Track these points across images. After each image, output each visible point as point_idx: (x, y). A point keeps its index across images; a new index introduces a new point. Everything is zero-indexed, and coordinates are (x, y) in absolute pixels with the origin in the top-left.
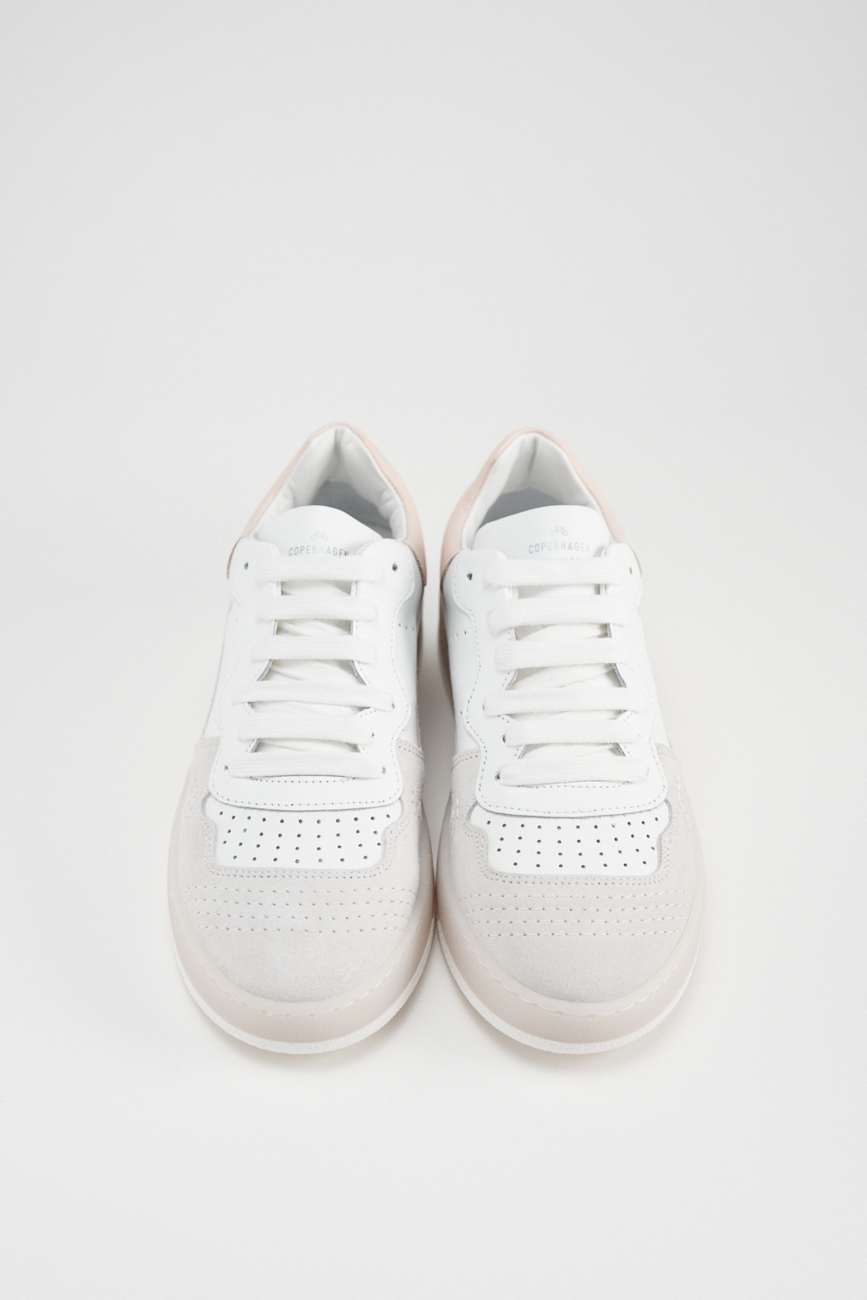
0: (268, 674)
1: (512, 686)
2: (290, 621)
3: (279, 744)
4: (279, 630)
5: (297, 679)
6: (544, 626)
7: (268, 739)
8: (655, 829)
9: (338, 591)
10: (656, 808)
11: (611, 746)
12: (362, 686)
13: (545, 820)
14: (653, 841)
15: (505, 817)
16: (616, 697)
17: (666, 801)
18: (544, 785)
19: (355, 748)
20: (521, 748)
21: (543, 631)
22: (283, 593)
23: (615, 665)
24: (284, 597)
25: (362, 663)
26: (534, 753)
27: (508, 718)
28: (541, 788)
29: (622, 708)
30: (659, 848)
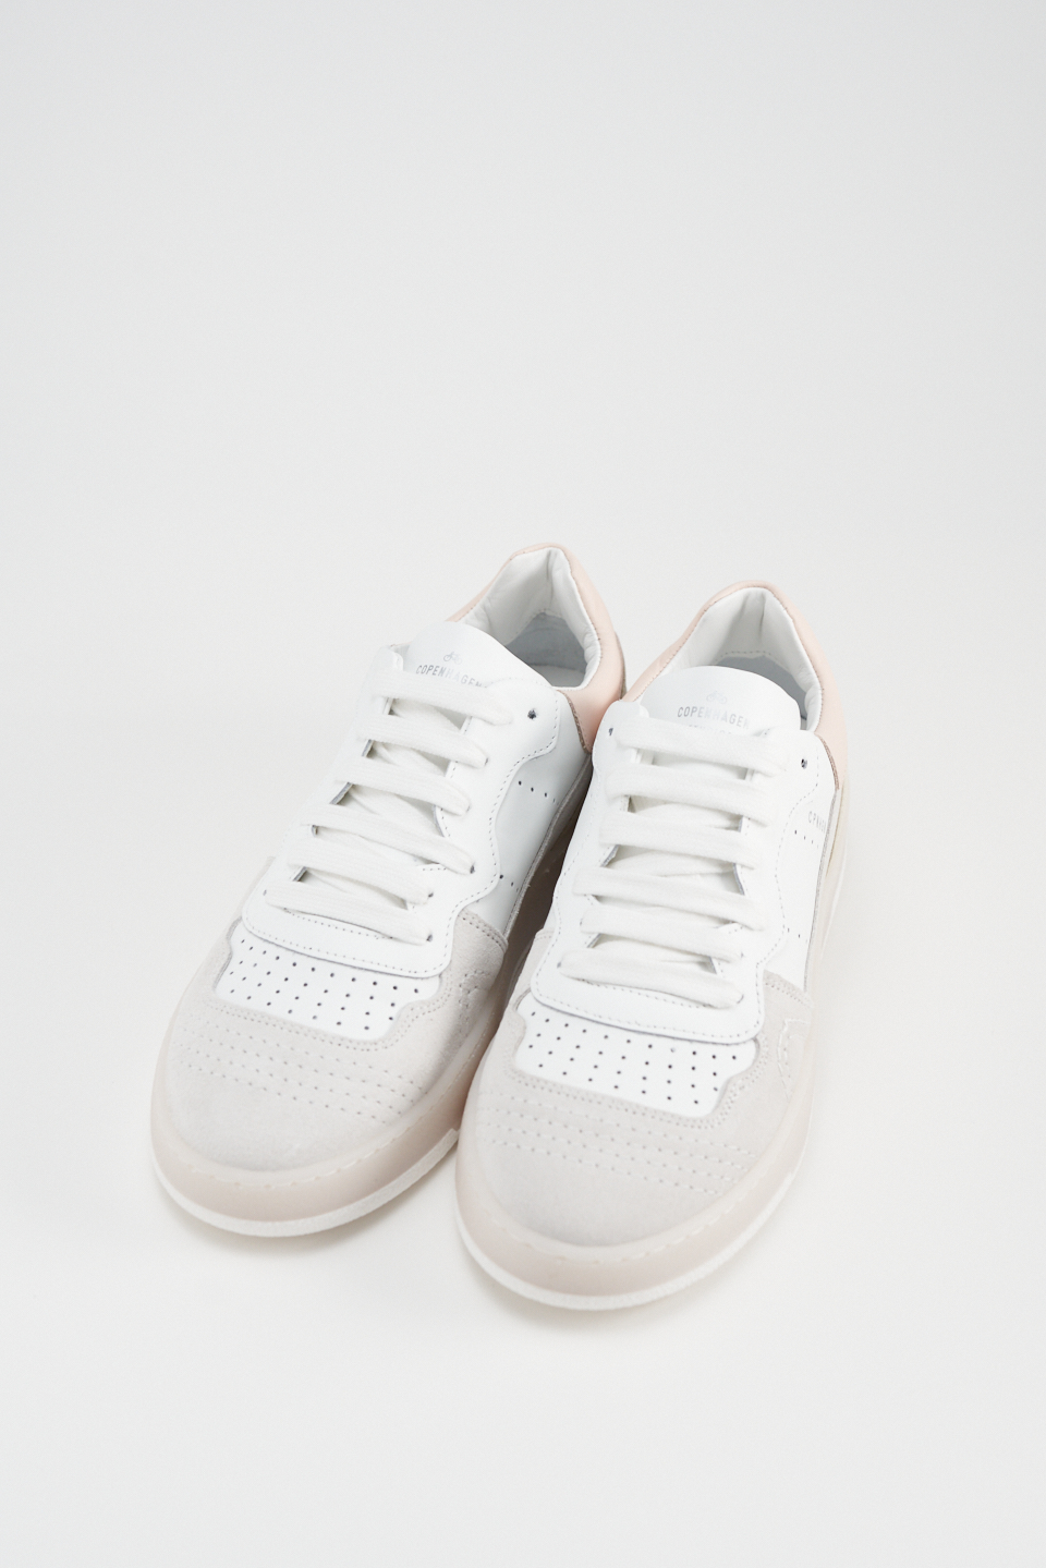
0: (345, 798)
1: (610, 863)
2: (385, 745)
3: (324, 878)
4: (372, 753)
5: (372, 812)
6: (665, 802)
7: (317, 871)
8: (727, 1069)
9: (448, 723)
10: (737, 1044)
11: (700, 959)
12: (438, 837)
13: (594, 1024)
14: (719, 1082)
15: (552, 1011)
16: (725, 902)
17: (755, 1040)
18: (606, 984)
19: (403, 903)
20: (594, 936)
21: (662, 808)
22: (391, 712)
23: (735, 865)
24: (391, 717)
25: (447, 812)
26: (605, 946)
27: (593, 899)
28: (602, 988)
29: (730, 918)
30: (723, 1092)
